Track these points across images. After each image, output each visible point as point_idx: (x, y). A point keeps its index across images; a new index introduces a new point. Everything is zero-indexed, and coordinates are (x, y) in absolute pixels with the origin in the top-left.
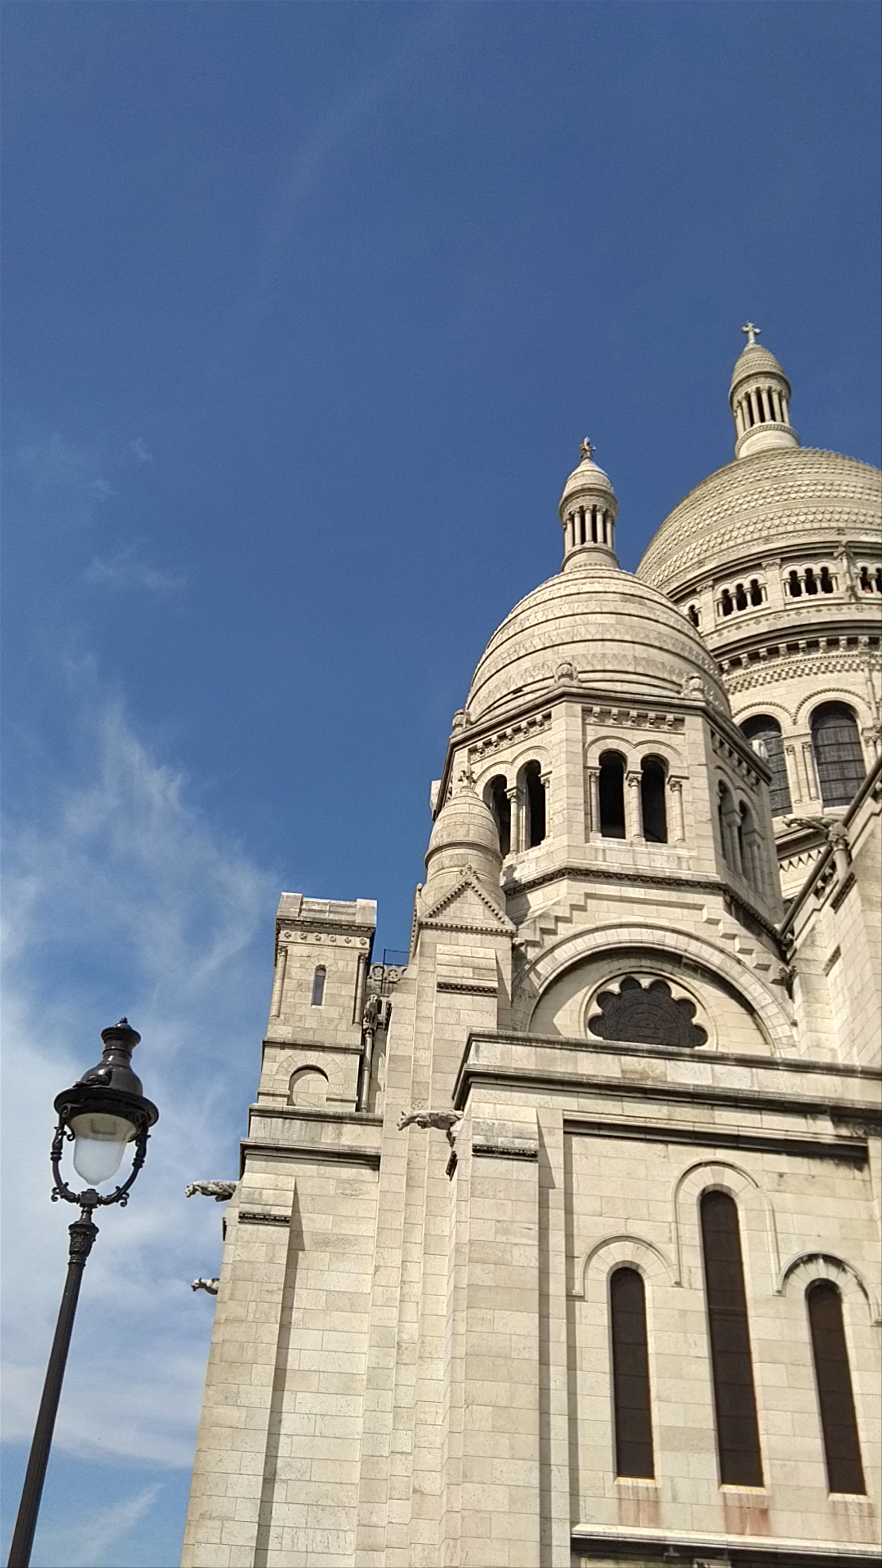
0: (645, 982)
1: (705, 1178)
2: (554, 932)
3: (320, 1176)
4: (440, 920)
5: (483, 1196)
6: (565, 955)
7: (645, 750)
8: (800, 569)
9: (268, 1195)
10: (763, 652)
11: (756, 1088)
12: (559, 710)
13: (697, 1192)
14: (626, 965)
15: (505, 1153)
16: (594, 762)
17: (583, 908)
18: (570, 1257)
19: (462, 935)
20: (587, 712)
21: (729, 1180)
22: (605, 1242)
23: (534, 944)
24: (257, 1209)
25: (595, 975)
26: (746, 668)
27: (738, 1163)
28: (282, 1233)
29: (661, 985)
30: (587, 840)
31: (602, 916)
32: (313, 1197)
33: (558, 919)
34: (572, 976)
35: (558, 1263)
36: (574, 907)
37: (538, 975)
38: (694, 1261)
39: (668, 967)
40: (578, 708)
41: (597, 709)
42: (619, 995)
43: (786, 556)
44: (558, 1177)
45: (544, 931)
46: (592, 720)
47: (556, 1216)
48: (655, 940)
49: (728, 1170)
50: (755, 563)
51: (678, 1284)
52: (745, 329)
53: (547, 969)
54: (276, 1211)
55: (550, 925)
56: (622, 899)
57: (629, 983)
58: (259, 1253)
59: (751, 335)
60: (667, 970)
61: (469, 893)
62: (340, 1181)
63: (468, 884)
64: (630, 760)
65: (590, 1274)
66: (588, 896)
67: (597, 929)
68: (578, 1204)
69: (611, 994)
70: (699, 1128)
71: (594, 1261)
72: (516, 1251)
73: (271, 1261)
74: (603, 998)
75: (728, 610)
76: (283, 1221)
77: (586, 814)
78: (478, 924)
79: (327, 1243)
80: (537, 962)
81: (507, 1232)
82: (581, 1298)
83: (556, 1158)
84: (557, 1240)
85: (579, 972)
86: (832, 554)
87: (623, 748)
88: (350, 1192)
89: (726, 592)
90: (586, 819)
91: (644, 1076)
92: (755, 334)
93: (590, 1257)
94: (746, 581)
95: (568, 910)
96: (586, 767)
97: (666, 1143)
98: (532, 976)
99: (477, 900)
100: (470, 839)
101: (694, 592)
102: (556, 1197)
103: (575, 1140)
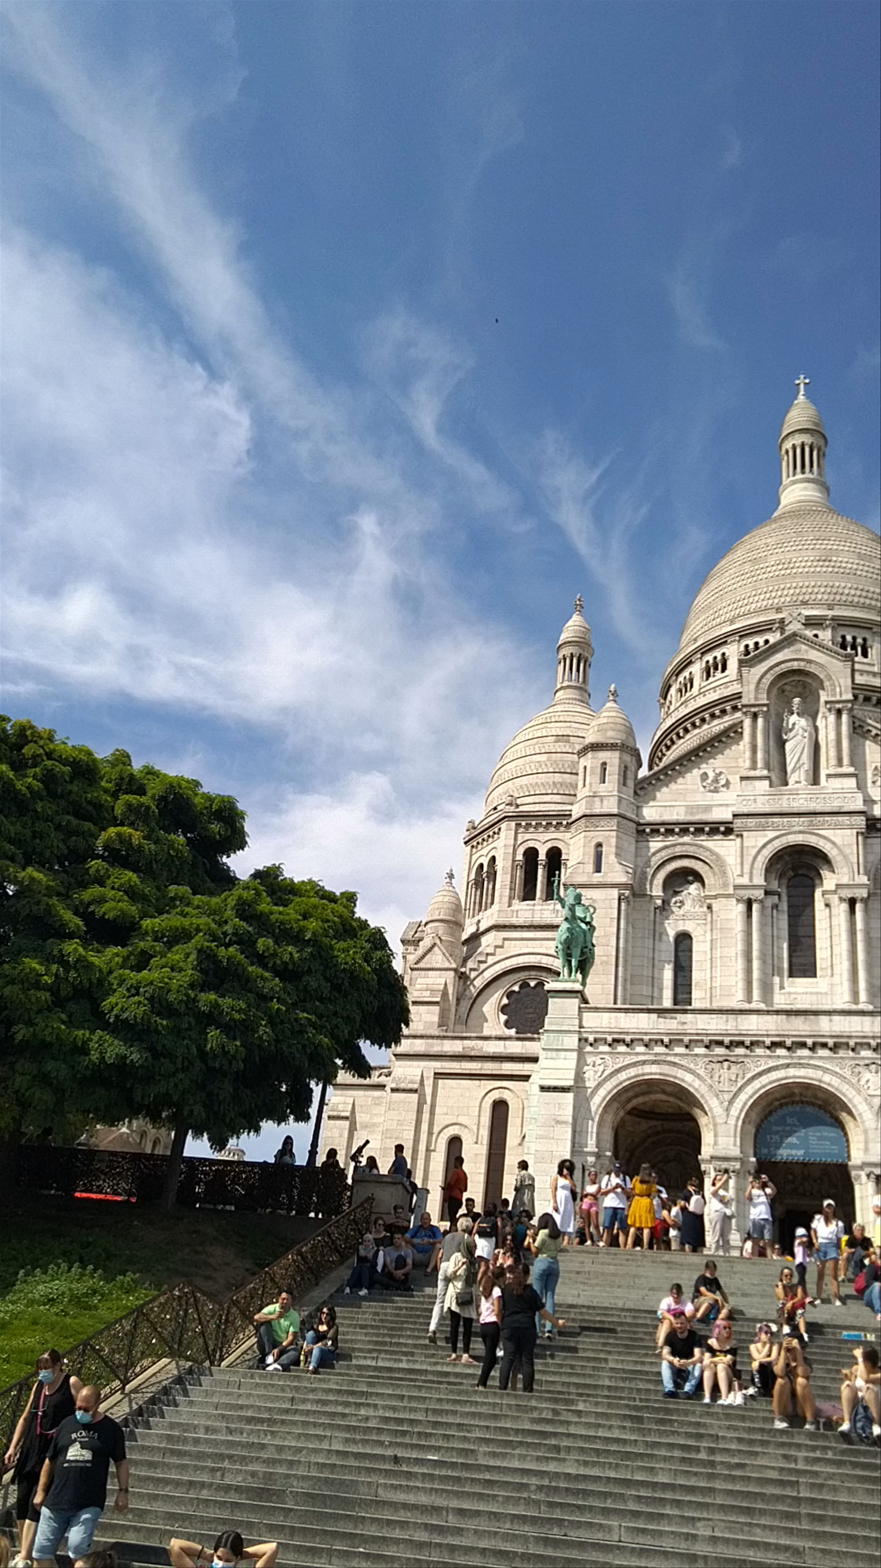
0: (532, 984)
1: (495, 1095)
2: (485, 962)
3: (365, 1096)
4: (421, 965)
5: (394, 1110)
6: (489, 975)
7: (549, 845)
8: (751, 642)
9: (340, 1107)
10: (717, 712)
11: (524, 1051)
12: (504, 826)
13: (491, 1101)
14: (523, 975)
15: (404, 1091)
16: (520, 857)
17: (502, 947)
18: (430, 1133)
19: (430, 972)
20: (518, 825)
21: (506, 1095)
22: (447, 1126)
23: (474, 970)
24: (335, 1113)
25: (506, 983)
26: (709, 724)
27: (511, 1087)
28: (347, 1124)
29: (541, 984)
30: (510, 906)
31: (512, 949)
32: (361, 1106)
33: (487, 954)
34: (494, 984)
35: (424, 1136)
36: (496, 947)
37: (474, 986)
38: (485, 1133)
39: (544, 974)
40: (513, 824)
41: (523, 823)
42: (519, 992)
43: (743, 634)
44: (429, 1099)
45: (480, 962)
46: (522, 830)
47: (426, 1116)
48: (536, 961)
49: (506, 1091)
50: (721, 641)
51: (476, 1143)
52: (797, 382)
53: (479, 983)
54: (343, 1114)
55: (483, 959)
56: (523, 939)
57: (524, 985)
58: (336, 1133)
59: (802, 386)
60: (544, 976)
61: (436, 948)
62: (374, 1098)
63: (435, 944)
64: (540, 852)
65: (439, 1140)
66: (505, 939)
67: (507, 958)
68: (438, 1110)
69: (514, 992)
70: (494, 1072)
71: (442, 1134)
72: (405, 1132)
73: (341, 1136)
74: (510, 994)
75: (708, 676)
76: (347, 1118)
77: (511, 889)
78: (439, 966)
79: (366, 1127)
80: (474, 979)
81: (402, 1125)
82: (434, 1151)
83: (428, 1090)
84: (425, 1127)
85: (498, 982)
86: (771, 629)
87: (537, 845)
88: (377, 1102)
89: (708, 662)
90: (510, 893)
91: (473, 1049)
92: (805, 384)
93: (440, 1133)
94: (718, 653)
95: (493, 949)
96: (514, 861)
97: (480, 1080)
98: (471, 987)
99: (440, 952)
100: (441, 917)
101: (691, 663)
102: (427, 1108)
103: (440, 1081)
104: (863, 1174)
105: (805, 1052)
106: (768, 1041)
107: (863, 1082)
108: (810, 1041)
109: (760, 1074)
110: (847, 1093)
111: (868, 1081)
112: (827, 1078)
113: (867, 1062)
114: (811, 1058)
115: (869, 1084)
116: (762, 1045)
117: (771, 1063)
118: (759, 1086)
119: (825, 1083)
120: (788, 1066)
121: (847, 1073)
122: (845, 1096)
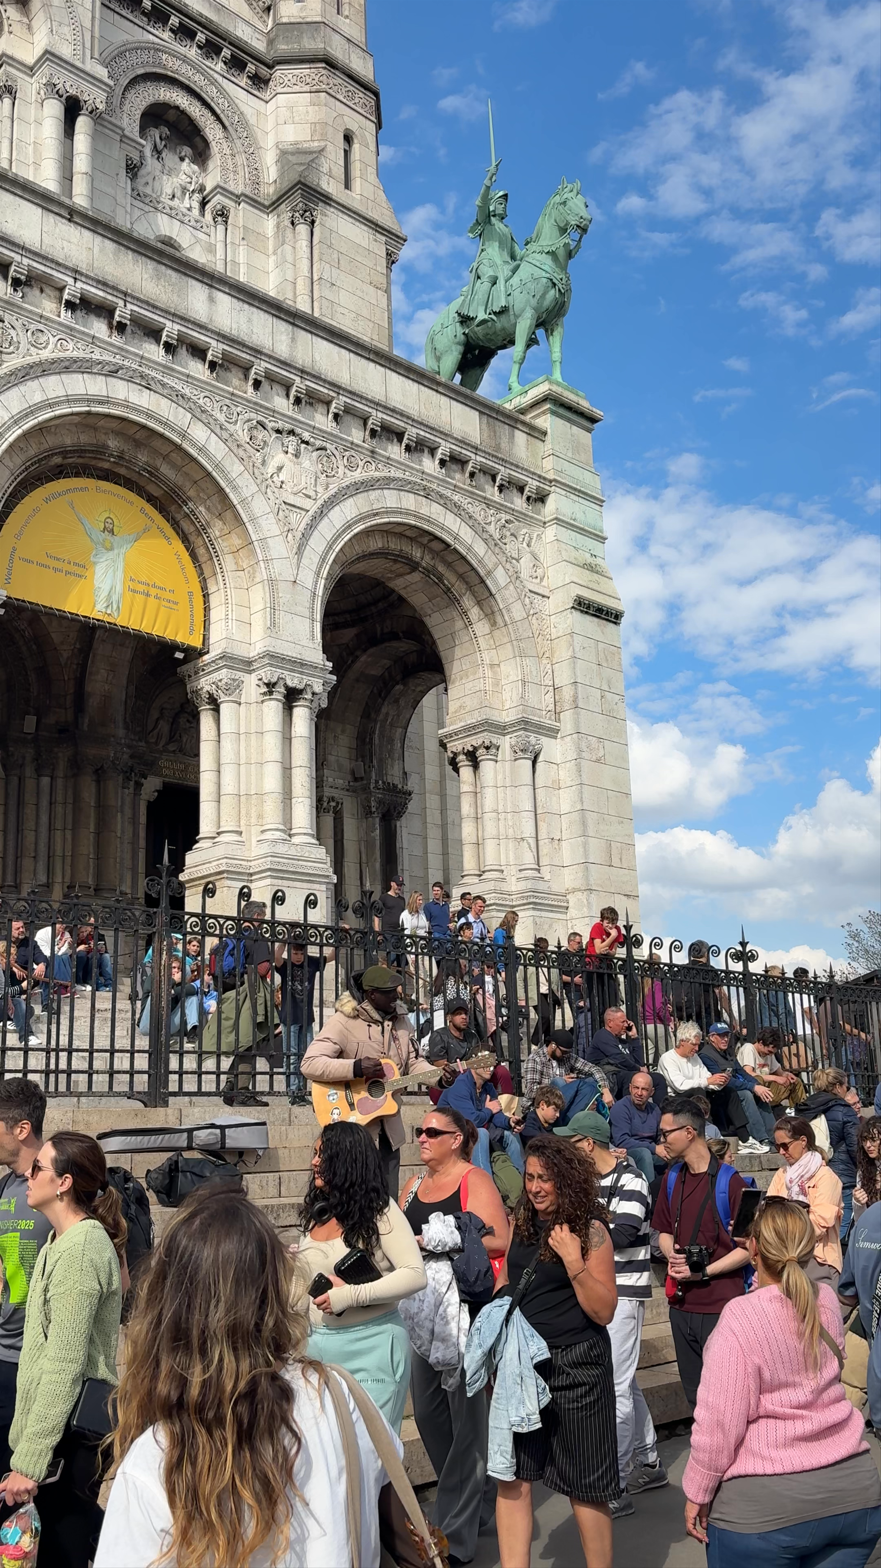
104: (251, 686)
105: (155, 352)
106: (73, 289)
107: (271, 469)
108: (171, 329)
109: (43, 369)
110: (239, 482)
111: (280, 469)
112: (199, 433)
113: (280, 425)
114: (168, 370)
115: (283, 476)
116: (54, 294)
117: (73, 350)
118: (38, 398)
119: (194, 445)
120: (114, 373)
121: (241, 433)
122: (235, 488)
